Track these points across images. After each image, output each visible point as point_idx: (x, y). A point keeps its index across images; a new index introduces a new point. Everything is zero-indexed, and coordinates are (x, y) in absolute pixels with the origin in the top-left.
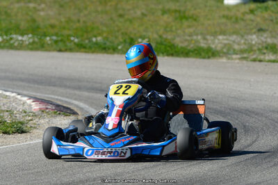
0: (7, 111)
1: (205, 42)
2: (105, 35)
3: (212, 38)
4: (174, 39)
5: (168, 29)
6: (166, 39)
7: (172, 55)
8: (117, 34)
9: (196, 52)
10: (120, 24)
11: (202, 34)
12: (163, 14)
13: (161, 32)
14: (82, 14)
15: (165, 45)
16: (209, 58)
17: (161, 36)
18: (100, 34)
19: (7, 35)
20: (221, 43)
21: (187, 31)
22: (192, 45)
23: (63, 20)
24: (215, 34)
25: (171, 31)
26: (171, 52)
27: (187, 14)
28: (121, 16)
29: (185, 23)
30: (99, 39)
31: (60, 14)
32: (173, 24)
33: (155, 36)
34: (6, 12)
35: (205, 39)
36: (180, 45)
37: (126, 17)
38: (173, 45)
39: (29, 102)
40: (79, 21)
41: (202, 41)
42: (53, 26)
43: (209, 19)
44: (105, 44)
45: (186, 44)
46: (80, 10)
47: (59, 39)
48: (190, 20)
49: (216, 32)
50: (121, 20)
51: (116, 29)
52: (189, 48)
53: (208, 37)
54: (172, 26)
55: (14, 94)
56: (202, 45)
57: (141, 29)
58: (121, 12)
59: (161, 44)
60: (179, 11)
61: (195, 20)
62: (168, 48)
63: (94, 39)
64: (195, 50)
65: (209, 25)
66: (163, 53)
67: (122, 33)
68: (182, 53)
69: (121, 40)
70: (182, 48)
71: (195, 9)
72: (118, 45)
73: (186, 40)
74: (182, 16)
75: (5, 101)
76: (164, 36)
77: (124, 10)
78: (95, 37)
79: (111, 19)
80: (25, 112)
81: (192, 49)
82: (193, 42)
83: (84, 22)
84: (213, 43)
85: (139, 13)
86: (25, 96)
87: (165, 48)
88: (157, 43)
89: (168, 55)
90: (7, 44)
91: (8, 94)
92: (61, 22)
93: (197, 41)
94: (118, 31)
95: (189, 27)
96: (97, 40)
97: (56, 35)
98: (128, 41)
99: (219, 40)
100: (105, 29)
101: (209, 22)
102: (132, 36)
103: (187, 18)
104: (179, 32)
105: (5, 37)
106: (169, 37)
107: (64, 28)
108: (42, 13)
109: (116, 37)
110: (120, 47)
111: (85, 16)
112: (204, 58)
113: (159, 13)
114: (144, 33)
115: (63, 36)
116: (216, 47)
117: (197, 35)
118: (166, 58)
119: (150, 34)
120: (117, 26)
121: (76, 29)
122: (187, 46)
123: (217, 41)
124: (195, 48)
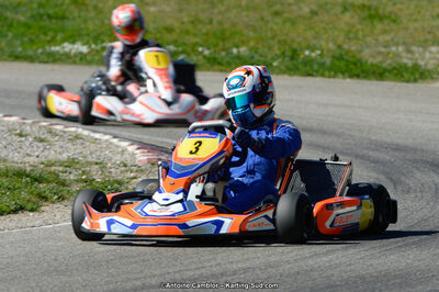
0: (97, 164)
1: (410, 56)
2: (252, 43)
3: (421, 49)
4: (360, 52)
5: (351, 35)
6: (347, 52)
7: (358, 76)
8: (272, 42)
9: (395, 72)
10: (275, 27)
11: (404, 43)
12: (343, 12)
13: (340, 40)
14: (216, 11)
15: (347, 61)
16: (415, 81)
17: (339, 47)
18: (243, 43)
19: (96, 44)
20: (435, 58)
21: (381, 38)
22: (389, 61)
23: (186, 19)
24: (424, 44)
25: (357, 38)
26: (355, 72)
27: (381, 11)
28: (277, 14)
29: (379, 26)
30: (243, 49)
31: (181, 11)
32: (359, 27)
33: (331, 45)
34: (95, 7)
35: (409, 51)
36: (371, 60)
37: (286, 15)
38: (360, 61)
39: (132, 149)
40: (211, 22)
41: (404, 54)
42: (169, 30)
43: (416, 20)
44: (252, 58)
45: (379, 59)
46: (213, 5)
47: (180, 49)
48: (386, 22)
49: (426, 41)
50: (278, 20)
51: (269, 34)
52: (384, 65)
53: (414, 48)
54: (357, 31)
55: (107, 137)
56: (405, 61)
57: (309, 34)
58: (277, 7)
59: (341, 58)
60: (369, 8)
61: (394, 21)
62: (352, 66)
63: (235, 51)
64: (395, 68)
65: (416, 29)
66: (343, 73)
67: (279, 42)
68: (374, 73)
69: (278, 52)
70: (372, 65)
71: (395, 4)
72: (273, 59)
73: (380, 53)
74: (372, 15)
75: (93, 147)
76: (346, 47)
77: (282, 4)
78: (237, 47)
79: (262, 19)
80: (125, 166)
81: (389, 68)
82: (391, 55)
83: (220, 23)
84: (423, 59)
85: (306, 10)
86: (125, 139)
87: (347, 66)
88: (333, 57)
89: (351, 77)
90: (97, 58)
91: (97, 136)
92: (183, 23)
93: (397, 55)
94: (273, 38)
95: (385, 32)
96: (239, 52)
97: (175, 43)
98: (289, 53)
99: (431, 52)
100: (251, 34)
101: (416, 25)
102: (295, 46)
103: (381, 18)
104: (369, 39)
105: (93, 46)
106: (353, 48)
107: (187, 32)
108: (152, 9)
109: (270, 48)
110: (275, 64)
111: (220, 13)
112: (408, 81)
113: (339, 9)
114: (314, 42)
115: (184, 44)
116: (426, 65)
117: (397, 45)
118: (348, 80)
119: (323, 43)
120: (272, 29)
121: (207, 34)
122: (381, 62)
123: (427, 55)
124: (394, 65)
